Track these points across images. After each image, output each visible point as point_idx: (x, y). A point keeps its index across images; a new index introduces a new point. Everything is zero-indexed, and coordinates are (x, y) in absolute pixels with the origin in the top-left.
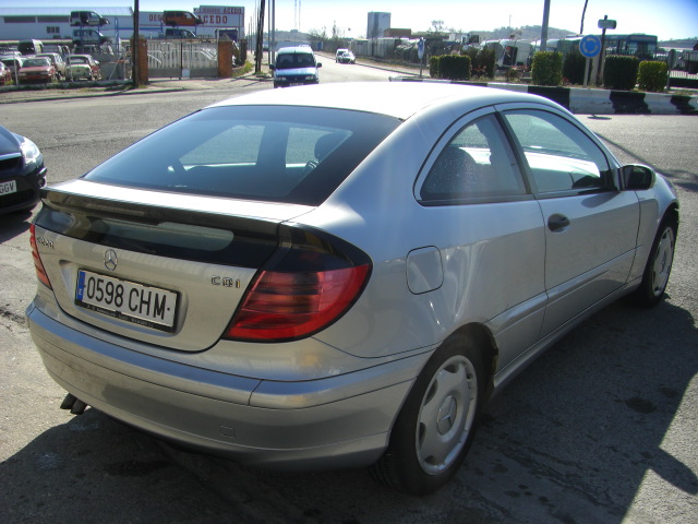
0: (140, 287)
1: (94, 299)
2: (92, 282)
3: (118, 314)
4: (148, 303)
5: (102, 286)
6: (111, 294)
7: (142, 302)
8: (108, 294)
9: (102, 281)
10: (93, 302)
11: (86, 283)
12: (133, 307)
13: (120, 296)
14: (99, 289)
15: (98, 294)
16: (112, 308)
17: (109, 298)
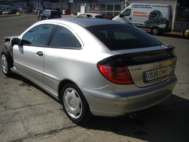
0: (161, 69)
1: (151, 78)
2: (149, 74)
3: (158, 78)
5: (153, 74)
8: (154, 75)
9: (152, 72)
10: (151, 79)
11: (148, 75)
12: (160, 74)
13: (157, 74)
14: (152, 75)
15: (152, 76)
16: (156, 77)
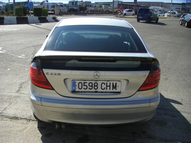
0: (105, 82)
1: (83, 89)
2: (80, 84)
3: (96, 92)
4: (110, 86)
6: (92, 86)
7: (107, 86)
8: (90, 86)
9: (86, 83)
11: (77, 84)
12: (103, 88)
13: (97, 86)
14: (85, 85)
16: (93, 90)
17: (91, 88)
